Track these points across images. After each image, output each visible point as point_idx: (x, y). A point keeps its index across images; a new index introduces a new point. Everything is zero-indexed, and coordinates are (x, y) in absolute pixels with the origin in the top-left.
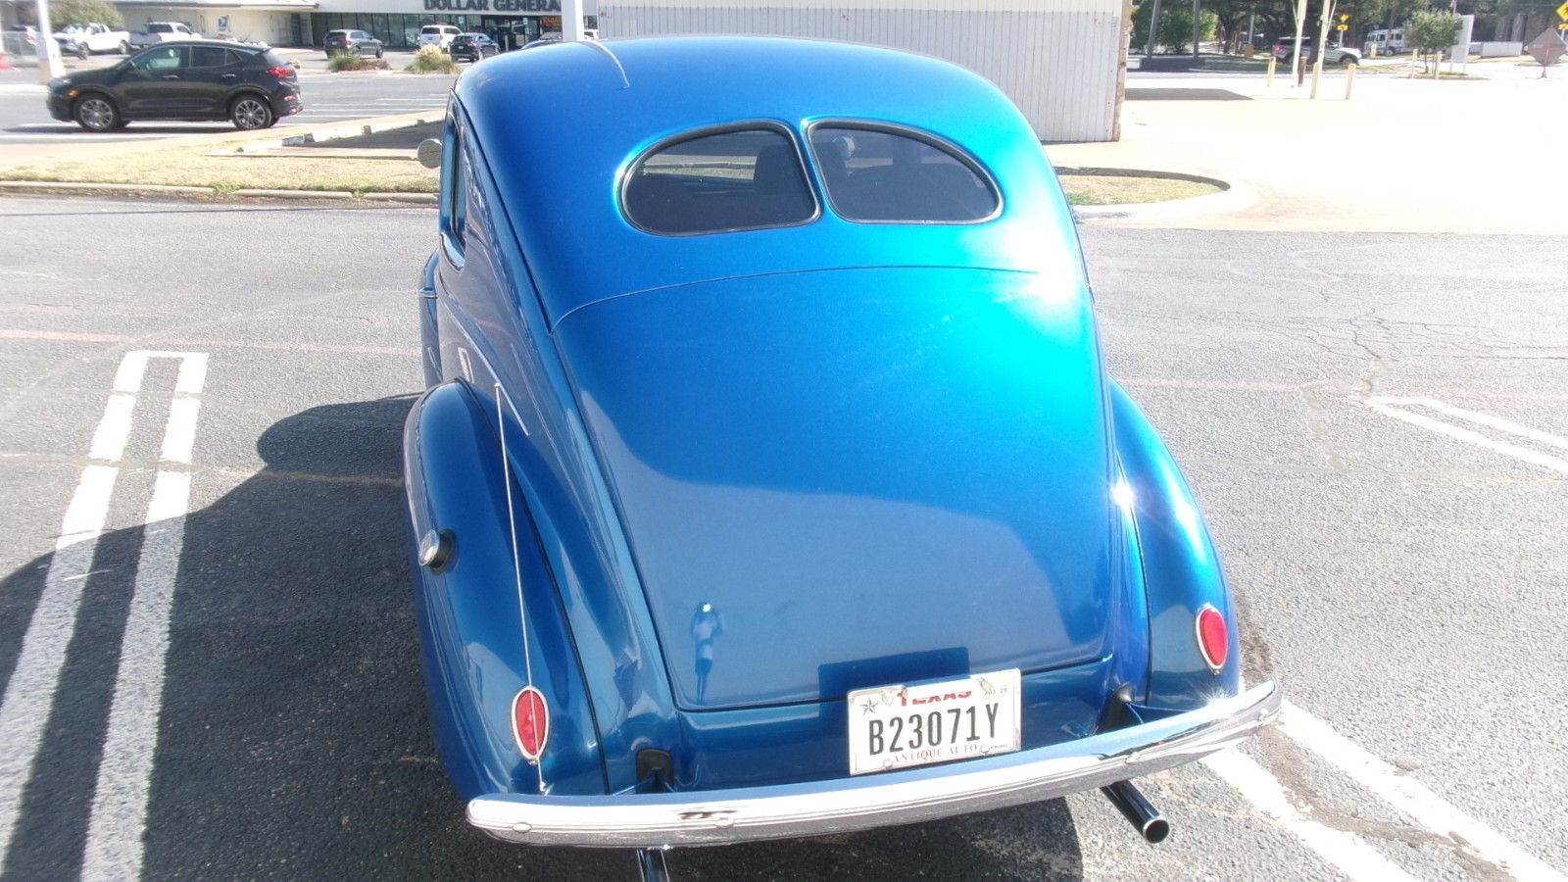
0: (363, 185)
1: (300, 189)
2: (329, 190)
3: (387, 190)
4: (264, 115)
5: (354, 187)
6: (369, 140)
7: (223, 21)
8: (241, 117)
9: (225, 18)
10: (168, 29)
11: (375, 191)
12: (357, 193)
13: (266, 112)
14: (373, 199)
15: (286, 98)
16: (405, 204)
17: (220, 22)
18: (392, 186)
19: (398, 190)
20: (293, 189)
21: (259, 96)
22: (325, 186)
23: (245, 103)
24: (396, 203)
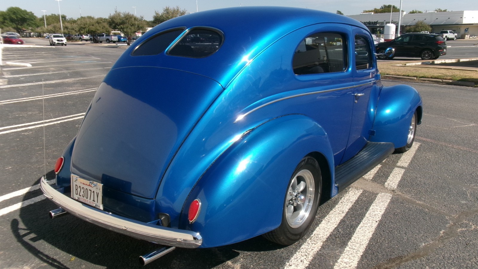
0: (421, 75)
1: (403, 76)
2: (410, 77)
3: (428, 78)
4: (431, 56)
5: (417, 76)
6: (458, 64)
7: (467, 29)
8: (424, 56)
9: (468, 28)
10: (447, 32)
11: (424, 78)
12: (418, 78)
13: (432, 55)
14: (422, 80)
15: (439, 51)
16: (431, 82)
17: (465, 30)
18: (430, 76)
19: (431, 78)
20: (401, 75)
21: (430, 50)
22: (410, 75)
23: (426, 52)
24: (428, 82)
